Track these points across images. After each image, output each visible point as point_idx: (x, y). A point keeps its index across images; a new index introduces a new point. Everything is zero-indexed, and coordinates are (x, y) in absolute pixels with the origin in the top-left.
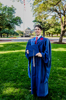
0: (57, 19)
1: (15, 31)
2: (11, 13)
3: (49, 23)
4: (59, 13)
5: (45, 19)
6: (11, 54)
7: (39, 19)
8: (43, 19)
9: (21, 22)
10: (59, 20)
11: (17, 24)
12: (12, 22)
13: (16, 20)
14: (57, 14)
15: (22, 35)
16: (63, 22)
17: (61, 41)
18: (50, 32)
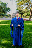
0: (28, 9)
1: (7, 14)
2: (5, 6)
3: (24, 11)
4: (29, 6)
5: (22, 9)
6: (5, 26)
7: (19, 9)
8: (21, 9)
9: (10, 10)
10: (29, 10)
11: (8, 11)
12: (5, 10)
13: (7, 9)
14: (28, 6)
15: (10, 16)
16: (31, 10)
17: (30, 20)
18: (24, 15)
